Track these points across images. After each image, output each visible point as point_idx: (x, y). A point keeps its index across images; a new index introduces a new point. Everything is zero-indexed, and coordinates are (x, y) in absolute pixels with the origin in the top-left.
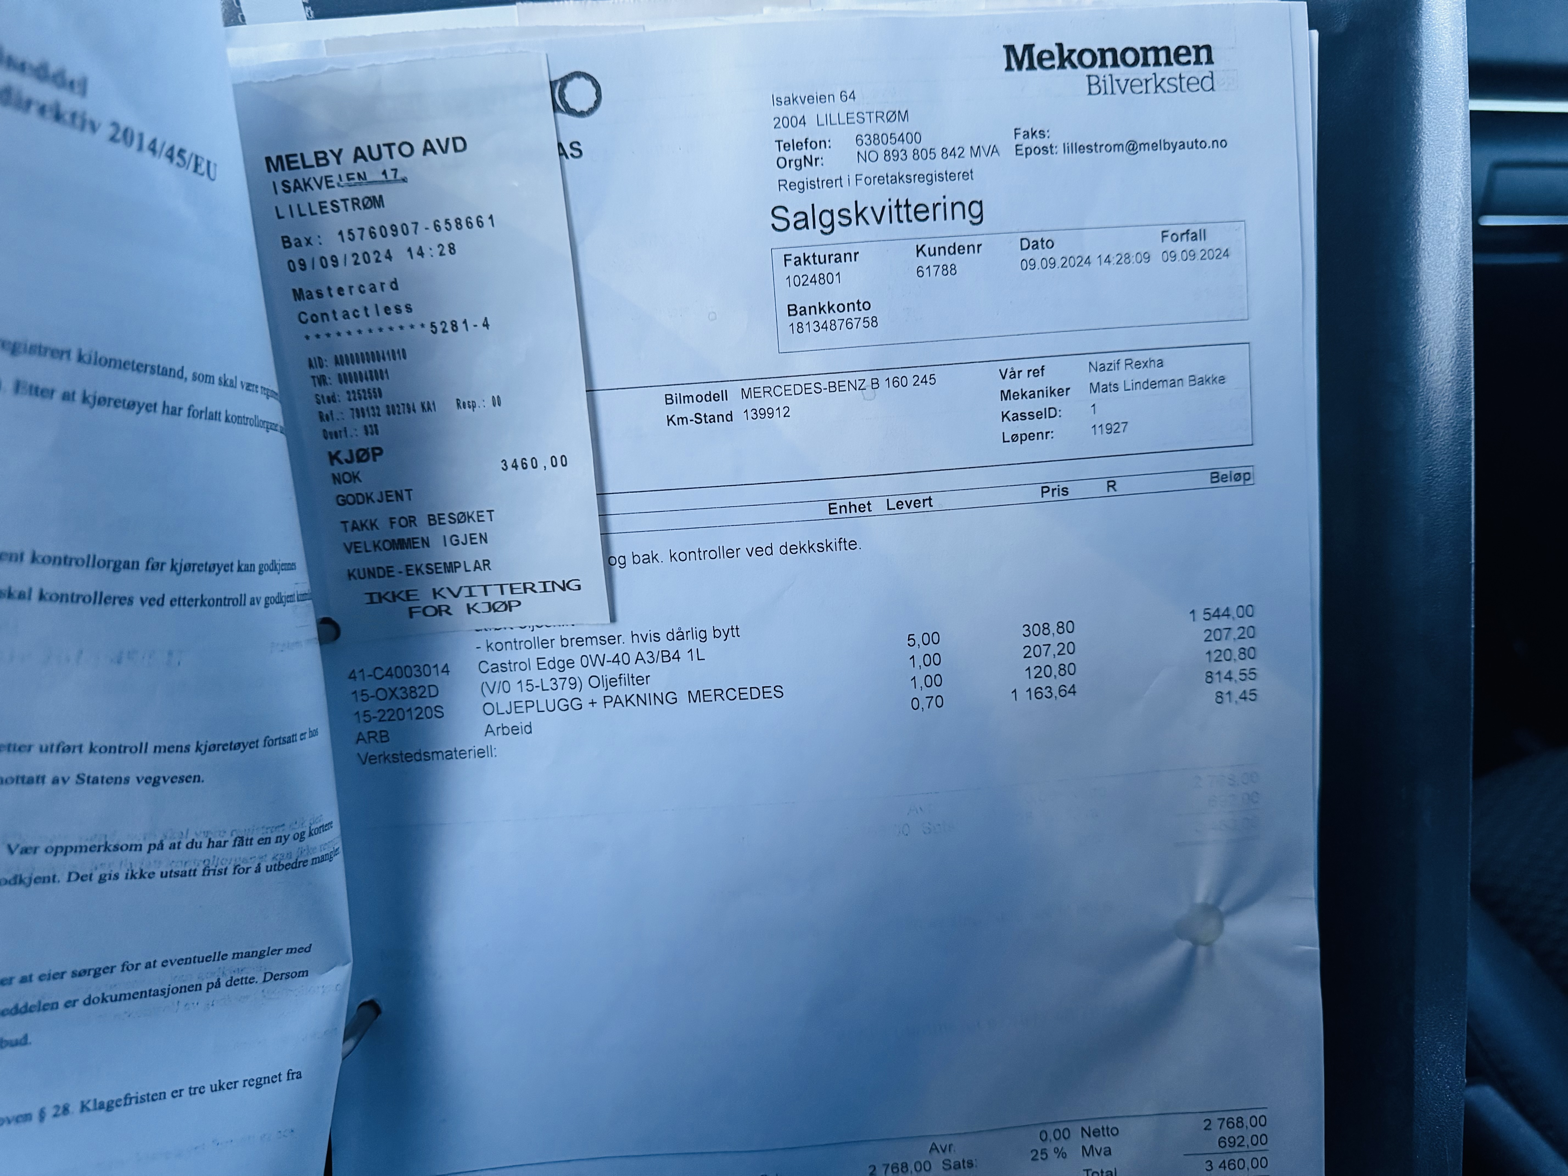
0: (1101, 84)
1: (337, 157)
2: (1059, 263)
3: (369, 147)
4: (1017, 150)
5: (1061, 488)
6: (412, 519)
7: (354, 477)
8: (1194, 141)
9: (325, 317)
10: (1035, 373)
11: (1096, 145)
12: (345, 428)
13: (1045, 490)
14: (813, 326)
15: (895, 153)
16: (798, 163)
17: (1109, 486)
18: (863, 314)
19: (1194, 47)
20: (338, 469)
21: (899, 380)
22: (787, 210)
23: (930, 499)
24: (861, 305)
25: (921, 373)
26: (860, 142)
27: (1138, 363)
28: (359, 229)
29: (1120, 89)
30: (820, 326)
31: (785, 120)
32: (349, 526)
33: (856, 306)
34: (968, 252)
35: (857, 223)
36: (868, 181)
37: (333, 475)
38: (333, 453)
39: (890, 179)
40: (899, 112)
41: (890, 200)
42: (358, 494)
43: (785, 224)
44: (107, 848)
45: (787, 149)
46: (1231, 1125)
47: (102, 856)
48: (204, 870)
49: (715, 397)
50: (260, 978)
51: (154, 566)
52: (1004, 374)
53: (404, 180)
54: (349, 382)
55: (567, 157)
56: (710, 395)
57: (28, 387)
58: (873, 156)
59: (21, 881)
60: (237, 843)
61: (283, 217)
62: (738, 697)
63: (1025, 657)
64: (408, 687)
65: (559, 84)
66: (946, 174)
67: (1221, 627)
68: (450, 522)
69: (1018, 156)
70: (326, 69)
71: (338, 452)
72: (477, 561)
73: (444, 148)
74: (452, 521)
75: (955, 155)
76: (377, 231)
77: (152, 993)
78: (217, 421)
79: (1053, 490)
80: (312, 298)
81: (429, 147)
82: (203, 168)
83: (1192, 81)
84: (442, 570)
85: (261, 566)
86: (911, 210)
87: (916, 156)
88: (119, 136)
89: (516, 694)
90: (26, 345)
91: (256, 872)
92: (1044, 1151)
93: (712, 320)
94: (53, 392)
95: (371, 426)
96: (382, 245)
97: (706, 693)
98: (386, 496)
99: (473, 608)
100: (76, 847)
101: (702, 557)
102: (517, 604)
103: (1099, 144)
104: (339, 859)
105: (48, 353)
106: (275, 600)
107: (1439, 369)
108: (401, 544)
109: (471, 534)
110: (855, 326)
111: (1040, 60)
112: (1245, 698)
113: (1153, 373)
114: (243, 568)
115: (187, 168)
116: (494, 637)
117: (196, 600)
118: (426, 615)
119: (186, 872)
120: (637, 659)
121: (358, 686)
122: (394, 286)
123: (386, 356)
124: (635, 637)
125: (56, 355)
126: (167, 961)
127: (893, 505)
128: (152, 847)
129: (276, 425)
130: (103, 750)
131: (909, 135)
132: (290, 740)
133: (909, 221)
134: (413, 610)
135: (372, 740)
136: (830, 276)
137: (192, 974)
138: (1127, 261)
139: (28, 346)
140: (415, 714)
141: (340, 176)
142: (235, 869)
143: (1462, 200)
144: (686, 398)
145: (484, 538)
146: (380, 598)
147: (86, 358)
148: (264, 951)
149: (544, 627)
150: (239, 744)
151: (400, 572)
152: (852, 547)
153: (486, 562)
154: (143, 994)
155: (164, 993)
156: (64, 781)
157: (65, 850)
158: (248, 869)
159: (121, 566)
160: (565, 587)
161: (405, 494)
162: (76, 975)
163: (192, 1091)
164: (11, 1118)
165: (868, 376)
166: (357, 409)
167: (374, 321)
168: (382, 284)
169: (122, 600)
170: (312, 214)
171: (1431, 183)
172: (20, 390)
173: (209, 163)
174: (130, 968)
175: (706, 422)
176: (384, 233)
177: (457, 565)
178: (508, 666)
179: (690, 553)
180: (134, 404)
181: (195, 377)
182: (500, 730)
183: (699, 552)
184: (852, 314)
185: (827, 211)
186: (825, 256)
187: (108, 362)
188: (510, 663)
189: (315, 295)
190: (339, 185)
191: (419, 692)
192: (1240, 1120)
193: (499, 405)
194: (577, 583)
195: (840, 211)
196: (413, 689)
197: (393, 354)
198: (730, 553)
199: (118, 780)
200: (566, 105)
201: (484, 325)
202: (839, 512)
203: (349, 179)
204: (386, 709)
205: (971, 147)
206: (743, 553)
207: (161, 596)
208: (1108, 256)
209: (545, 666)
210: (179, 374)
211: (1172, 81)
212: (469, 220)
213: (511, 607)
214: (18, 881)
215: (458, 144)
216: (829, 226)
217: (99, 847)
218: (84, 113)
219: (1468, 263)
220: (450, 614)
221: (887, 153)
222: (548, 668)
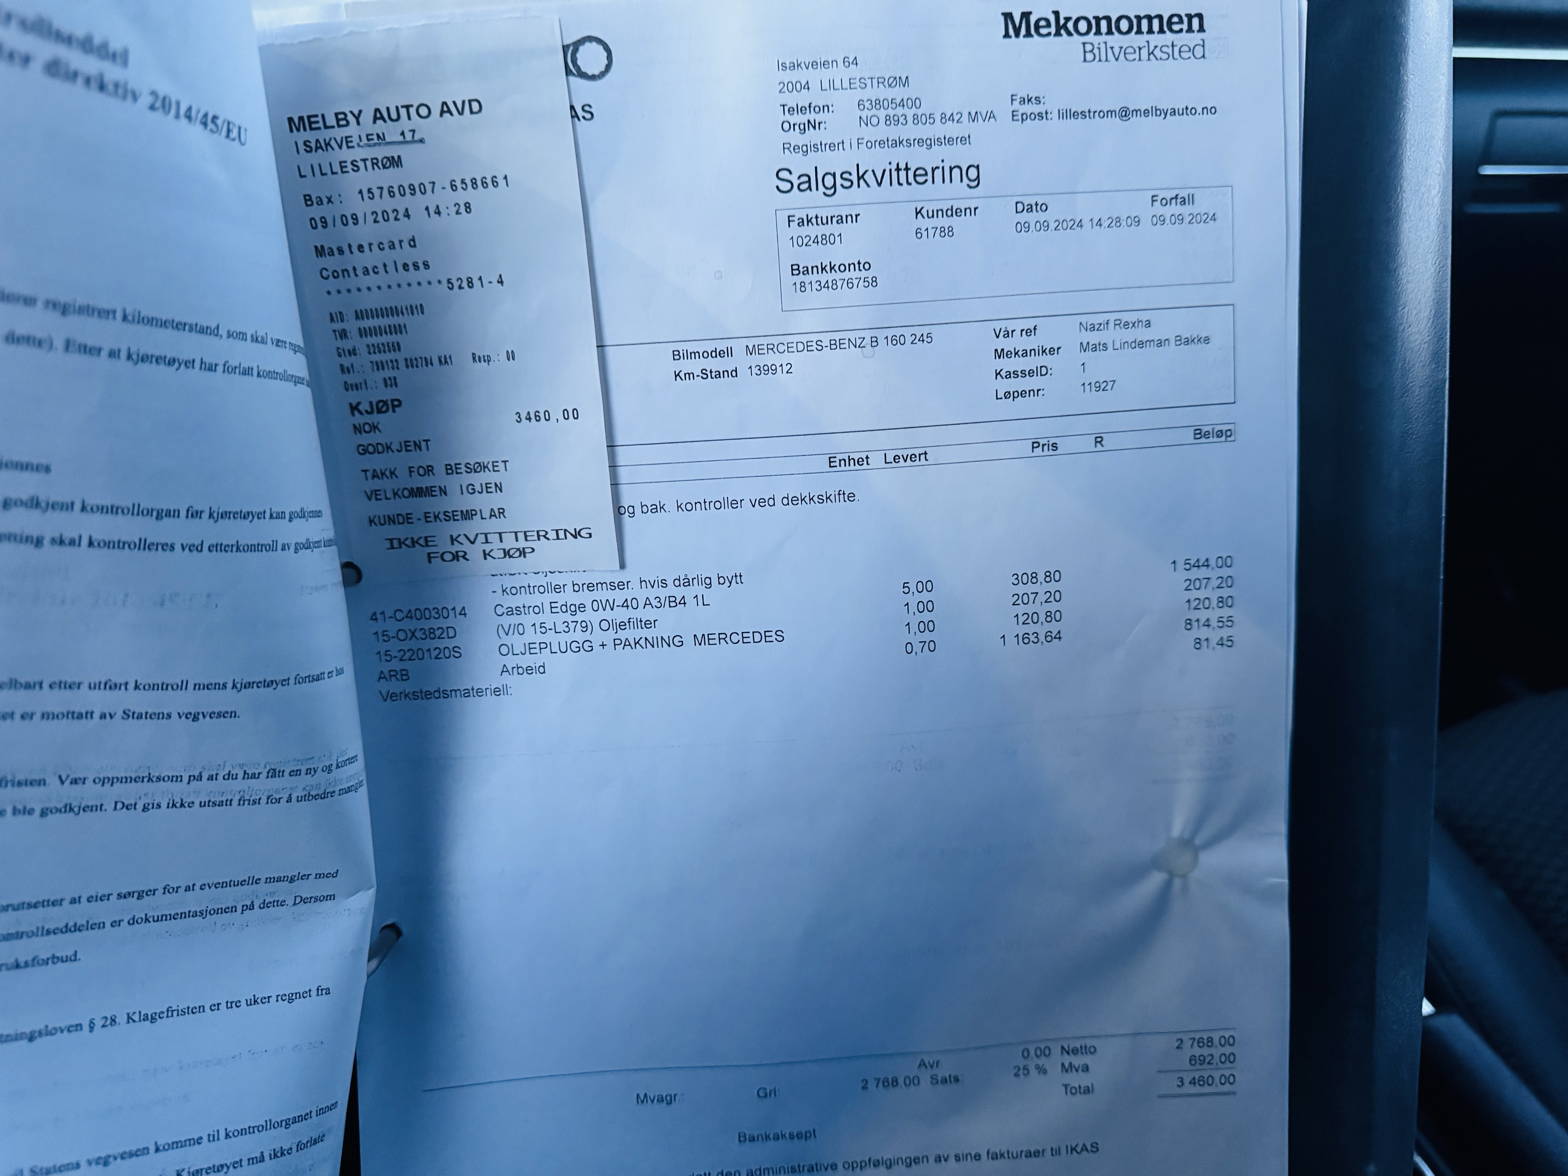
0: (1096, 51)
1: (357, 118)
2: (1053, 226)
3: (388, 109)
4: (1013, 116)
5: (1051, 443)
6: (430, 468)
7: (374, 428)
8: (1185, 107)
9: (346, 273)
10: (1028, 332)
11: (1089, 112)
12: (366, 380)
13: (1035, 445)
14: (816, 286)
15: (896, 118)
16: (802, 127)
17: (1096, 442)
18: (863, 274)
19: (1187, 15)
20: (359, 419)
21: (898, 339)
22: (790, 173)
23: (926, 453)
24: (861, 266)
25: (918, 332)
26: (861, 107)
27: (1126, 324)
28: (378, 188)
29: (1114, 56)
30: (822, 285)
31: (790, 85)
32: (369, 474)
33: (857, 266)
34: (965, 215)
35: (859, 186)
36: (869, 145)
37: (355, 426)
38: (354, 404)
39: (890, 143)
40: (900, 78)
41: (890, 163)
42: (378, 444)
43: (789, 186)
44: (150, 780)
45: (791, 113)
46: (1201, 1044)
47: (146, 786)
48: (240, 800)
49: (720, 354)
50: (290, 902)
51: (194, 514)
52: (998, 334)
53: (421, 141)
54: (369, 336)
55: (579, 119)
56: (716, 352)
57: (77, 346)
58: (874, 121)
59: (71, 809)
60: (270, 774)
61: (305, 176)
62: (741, 641)
63: (1014, 604)
64: (427, 628)
65: (571, 48)
66: (945, 138)
67: (1201, 577)
68: (467, 472)
69: (1015, 122)
70: (346, 32)
71: (359, 404)
72: (492, 509)
73: (460, 110)
74: (469, 470)
75: (953, 120)
76: (396, 190)
77: (191, 914)
78: (250, 376)
79: (1043, 445)
80: (333, 254)
81: (445, 109)
82: (234, 134)
83: (1185, 49)
84: (459, 517)
85: (291, 513)
86: (911, 173)
87: (916, 121)
88: (158, 104)
89: (530, 636)
90: (74, 306)
91: (287, 802)
92: (1025, 1068)
93: (718, 279)
94: (100, 350)
95: (390, 378)
96: (399, 202)
97: (710, 637)
98: (406, 446)
99: (488, 554)
100: (122, 778)
101: (707, 507)
102: (531, 550)
103: (1092, 110)
104: (363, 790)
105: (96, 314)
106: (304, 546)
107: (1417, 330)
108: (419, 492)
109: (486, 484)
110: (855, 286)
111: (1037, 27)
112: (1222, 644)
113: (1142, 334)
114: (274, 515)
115: (221, 133)
116: (508, 583)
117: (232, 546)
118: (443, 560)
119: (223, 802)
120: (645, 604)
121: (379, 626)
122: (412, 243)
123: (404, 311)
124: (643, 583)
125: (102, 315)
126: (205, 885)
127: (890, 459)
128: (192, 778)
129: (303, 379)
130: (147, 687)
131: (909, 101)
132: (318, 678)
133: (909, 184)
134: (432, 555)
135: (393, 678)
136: (832, 237)
137: (229, 897)
138: (1118, 224)
139: (77, 307)
140: (434, 653)
141: (360, 137)
142: (268, 799)
143: (1443, 165)
144: (693, 355)
145: (499, 488)
146: (400, 543)
147: (130, 318)
148: (295, 876)
149: (557, 573)
150: (272, 682)
151: (419, 519)
152: (851, 499)
153: (501, 511)
154: (183, 915)
155: (203, 914)
156: (111, 717)
157: (112, 781)
158: (280, 799)
159: (164, 514)
160: (577, 535)
161: (423, 444)
162: (121, 897)
163: (229, 1005)
164: (63, 1028)
165: (868, 335)
166: (377, 363)
167: (393, 277)
168: (401, 242)
169: (164, 546)
170: (333, 173)
171: (1413, 149)
172: (71, 348)
173: (240, 128)
174: (171, 890)
175: (712, 378)
176: (402, 193)
177: (474, 513)
178: (522, 609)
179: (696, 503)
180: (174, 360)
181: (230, 335)
182: (515, 670)
183: (705, 502)
184: (853, 274)
185: (829, 174)
186: (827, 217)
187: (151, 321)
188: (524, 607)
189: (336, 252)
190: (358, 145)
191: (438, 633)
192: (1210, 1040)
193: (513, 359)
194: (589, 531)
195: (842, 174)
196: (432, 631)
197: (412, 310)
198: (734, 504)
199: (161, 716)
200: (578, 68)
201: (498, 282)
202: (838, 465)
203: (368, 140)
204: (406, 649)
205: (970, 113)
206: (746, 504)
207: (200, 543)
208: (1100, 220)
209: (558, 610)
210: (214, 332)
211: (1164, 49)
212: (484, 180)
213: (525, 553)
214: (68, 809)
215: (474, 106)
216: (831, 188)
217: (143, 778)
218: (126, 84)
219: (1447, 227)
220: (467, 560)
221: (888, 118)
222: (560, 611)
